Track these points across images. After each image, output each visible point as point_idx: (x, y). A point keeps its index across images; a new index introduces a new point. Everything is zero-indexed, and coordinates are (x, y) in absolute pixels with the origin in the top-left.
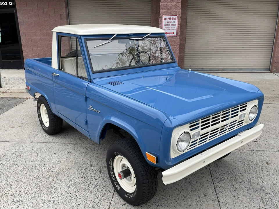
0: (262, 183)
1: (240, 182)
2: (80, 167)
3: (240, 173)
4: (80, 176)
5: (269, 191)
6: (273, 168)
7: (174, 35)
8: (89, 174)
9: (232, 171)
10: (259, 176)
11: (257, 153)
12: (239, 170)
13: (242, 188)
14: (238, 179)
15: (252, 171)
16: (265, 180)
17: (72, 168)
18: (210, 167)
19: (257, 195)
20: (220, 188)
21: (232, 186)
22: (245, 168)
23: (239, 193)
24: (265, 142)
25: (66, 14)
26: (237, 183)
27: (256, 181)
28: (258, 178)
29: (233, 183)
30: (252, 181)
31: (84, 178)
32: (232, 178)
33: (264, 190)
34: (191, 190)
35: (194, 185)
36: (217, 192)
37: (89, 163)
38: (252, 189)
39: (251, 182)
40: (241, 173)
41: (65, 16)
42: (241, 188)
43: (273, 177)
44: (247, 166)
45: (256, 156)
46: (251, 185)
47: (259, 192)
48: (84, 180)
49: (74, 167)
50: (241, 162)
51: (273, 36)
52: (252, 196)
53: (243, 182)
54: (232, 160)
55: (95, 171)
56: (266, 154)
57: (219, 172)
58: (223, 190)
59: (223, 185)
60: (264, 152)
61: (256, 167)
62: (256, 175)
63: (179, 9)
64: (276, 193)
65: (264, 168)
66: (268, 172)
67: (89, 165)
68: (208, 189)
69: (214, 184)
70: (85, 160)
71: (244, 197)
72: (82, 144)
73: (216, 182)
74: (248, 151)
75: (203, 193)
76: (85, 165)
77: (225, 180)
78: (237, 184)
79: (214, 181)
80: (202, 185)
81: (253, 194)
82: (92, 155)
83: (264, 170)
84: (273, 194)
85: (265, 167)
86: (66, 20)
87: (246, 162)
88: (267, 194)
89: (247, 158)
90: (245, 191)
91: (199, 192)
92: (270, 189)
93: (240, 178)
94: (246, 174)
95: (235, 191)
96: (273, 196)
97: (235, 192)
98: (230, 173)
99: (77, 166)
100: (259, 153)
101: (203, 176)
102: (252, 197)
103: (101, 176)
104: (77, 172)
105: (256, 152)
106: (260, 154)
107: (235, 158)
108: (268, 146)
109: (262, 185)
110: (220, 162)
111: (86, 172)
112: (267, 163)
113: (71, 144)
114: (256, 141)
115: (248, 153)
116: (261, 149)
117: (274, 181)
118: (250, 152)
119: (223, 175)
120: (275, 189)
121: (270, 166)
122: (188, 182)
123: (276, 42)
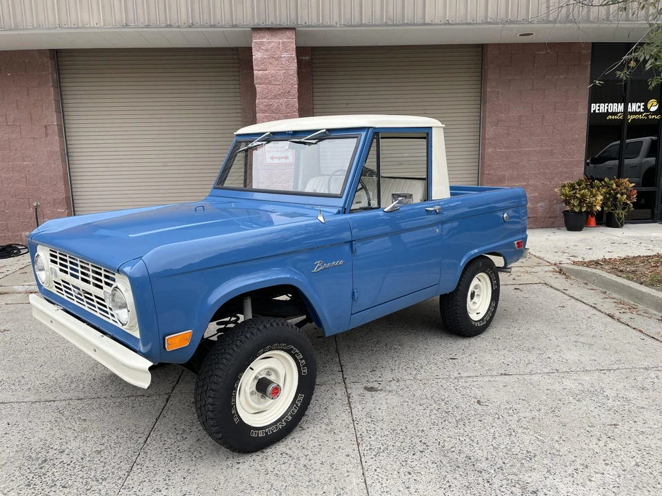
0: (469, 447)
1: (422, 450)
2: (30, 457)
3: (423, 431)
4: (22, 482)
5: (484, 465)
6: (491, 411)
7: (288, 161)
8: (49, 474)
9: (403, 428)
10: (462, 431)
11: (457, 384)
12: (420, 423)
13: (426, 465)
14: (417, 446)
15: (447, 422)
16: (476, 440)
17: (8, 464)
18: (355, 425)
19: (458, 476)
20: (375, 470)
21: (404, 464)
22: (433, 417)
23: (418, 478)
24: (474, 358)
25: (57, 125)
26: (414, 454)
27: (456, 445)
28: (461, 438)
29: (405, 455)
30: (448, 446)
31: (31, 487)
32: (403, 444)
33: (474, 465)
34: (307, 484)
35: (315, 470)
36: (368, 483)
37: (55, 448)
38: (448, 465)
39: (446, 448)
40: (425, 429)
41: (56, 128)
42: (423, 465)
43: (492, 431)
44: (436, 412)
45: (456, 389)
46: (444, 456)
47: (463, 470)
48: (33, 491)
49: (12, 460)
50: (425, 406)
51: (477, 164)
52: (448, 482)
53: (429, 451)
54: (406, 404)
55: (68, 465)
56: (476, 383)
57: (375, 433)
58: (383, 476)
59: (383, 462)
60: (470, 379)
61: (455, 413)
62: (456, 431)
63: (294, 112)
64: (501, 468)
65: (473, 413)
66: (481, 421)
67: (55, 452)
68: (348, 476)
69: (364, 463)
70: (49, 440)
71: (430, 487)
72: (51, 401)
73: (367, 458)
74: (439, 381)
75: (335, 488)
76: (44, 453)
77: (388, 451)
78: (414, 457)
79: (364, 455)
80: (336, 469)
81: (449, 477)
82: (70, 427)
83: (472, 418)
84: (495, 471)
85: (475, 410)
86: (57, 138)
87: (434, 405)
88: (481, 472)
89: (437, 395)
90: (432, 470)
91: (325, 487)
92: (487, 459)
93: (421, 441)
94: (434, 432)
95: (410, 473)
96: (493, 476)
97: (410, 476)
98: (399, 432)
99: (21, 458)
100: (460, 383)
101: (340, 447)
102: (448, 484)
103: (80, 476)
104: (17, 473)
105: (456, 380)
106: (465, 384)
107: (411, 397)
108: (479, 367)
109: (468, 452)
110: (380, 409)
111: (43, 470)
112: (479, 402)
113: (23, 404)
114: (455, 359)
115: (440, 384)
116: (466, 374)
117: (494, 441)
118: (444, 381)
119: (384, 439)
120: (496, 459)
121: (485, 408)
122: (302, 466)
123: (483, 174)
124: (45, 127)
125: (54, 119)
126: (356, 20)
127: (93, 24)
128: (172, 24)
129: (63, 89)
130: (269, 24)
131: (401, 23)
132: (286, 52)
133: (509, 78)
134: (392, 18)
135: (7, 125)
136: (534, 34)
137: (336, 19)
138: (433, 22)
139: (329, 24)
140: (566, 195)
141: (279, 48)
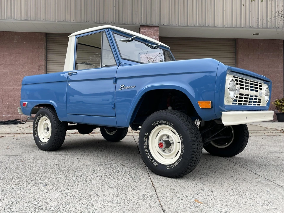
1: (264, 165)
3: (260, 162)
9: (252, 161)
12: (257, 161)
13: (270, 168)
15: (269, 161)
18: (230, 160)
24: (265, 149)
25: (44, 66)
26: (262, 166)
28: (278, 163)
29: (259, 166)
32: (255, 164)
34: (224, 170)
36: (250, 170)
38: (279, 168)
39: (274, 165)
42: (268, 168)
44: (262, 159)
50: (255, 158)
53: (268, 165)
54: (247, 157)
56: (272, 154)
58: (254, 169)
59: (251, 167)
60: (269, 153)
62: (275, 162)
67: (108, 163)
68: (240, 169)
69: (243, 167)
70: (101, 161)
71: (276, 171)
72: (89, 154)
76: (103, 163)
80: (233, 168)
81: (282, 170)
82: (106, 159)
83: (279, 160)
86: (44, 71)
89: (258, 156)
90: (273, 169)
94: (265, 162)
95: (265, 169)
98: (250, 162)
99: (95, 164)
100: (266, 154)
103: (126, 167)
104: (98, 167)
105: (263, 153)
111: (108, 166)
112: (278, 157)
113: (77, 155)
118: (258, 153)
119: (246, 163)
121: (282, 158)
124: (39, 66)
125: (44, 63)
126: (185, 24)
127: (72, 20)
128: (106, 22)
129: (48, 50)
130: (148, 24)
131: (204, 26)
132: (155, 36)
133: (248, 53)
134: (201, 24)
135: (21, 65)
136: (260, 34)
137: (177, 23)
138: (218, 26)
139: (173, 25)
140: (278, 105)
141: (152, 34)
